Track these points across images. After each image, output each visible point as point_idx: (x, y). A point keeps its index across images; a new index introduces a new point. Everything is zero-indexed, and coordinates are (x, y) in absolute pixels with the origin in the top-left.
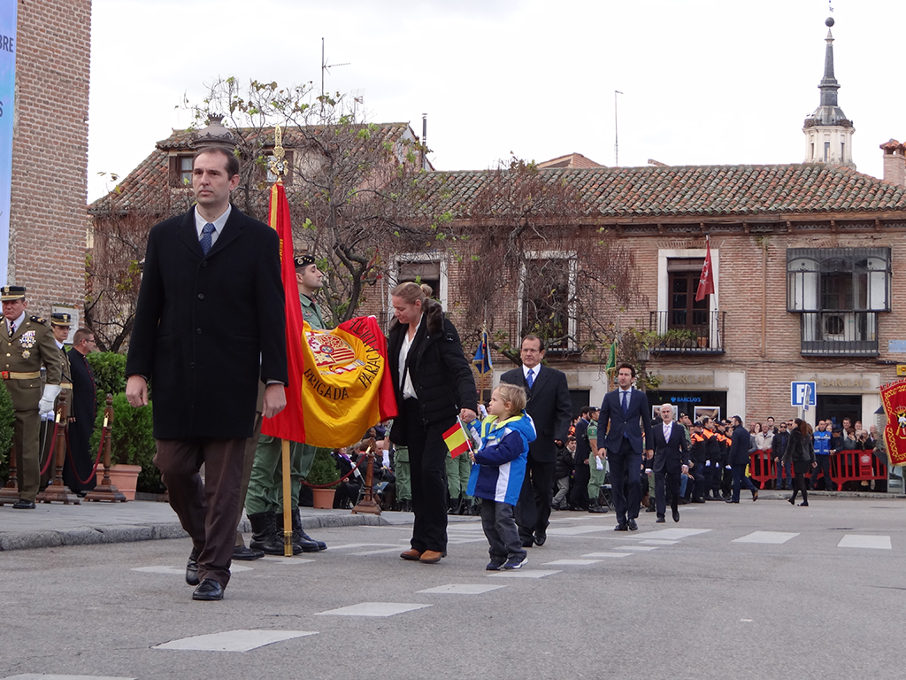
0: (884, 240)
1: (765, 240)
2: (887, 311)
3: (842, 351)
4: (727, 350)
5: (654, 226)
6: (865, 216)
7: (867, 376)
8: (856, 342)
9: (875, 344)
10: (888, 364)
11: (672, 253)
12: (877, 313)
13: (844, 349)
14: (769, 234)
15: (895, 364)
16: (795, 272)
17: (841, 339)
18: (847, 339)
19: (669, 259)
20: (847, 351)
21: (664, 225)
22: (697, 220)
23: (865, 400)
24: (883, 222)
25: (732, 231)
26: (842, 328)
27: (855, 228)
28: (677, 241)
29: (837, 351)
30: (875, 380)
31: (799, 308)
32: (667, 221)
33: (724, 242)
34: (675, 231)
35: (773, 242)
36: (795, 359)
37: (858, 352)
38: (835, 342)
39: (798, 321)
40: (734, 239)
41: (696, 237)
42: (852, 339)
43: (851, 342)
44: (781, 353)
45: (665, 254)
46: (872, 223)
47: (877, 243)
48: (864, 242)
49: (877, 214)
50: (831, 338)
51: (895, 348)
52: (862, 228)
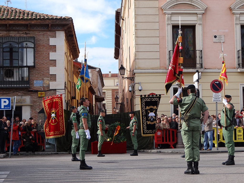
0: (32, 34)
2: (34, 67)
3: (13, 86)
6: (23, 22)
7: (24, 97)
8: (19, 81)
9: (28, 82)
10: (34, 91)
12: (29, 67)
13: (14, 85)
15: (37, 91)
17: (12, 80)
18: (15, 80)
20: (15, 86)
23: (23, 108)
24: (32, 26)
26: (13, 75)
27: (18, 28)
29: (10, 86)
30: (28, 99)
37: (20, 86)
38: (9, 81)
42: (18, 80)
43: (17, 81)
46: (26, 26)
47: (29, 35)
48: (22, 35)
49: (29, 22)
50: (8, 79)
51: (37, 84)
52: (21, 28)
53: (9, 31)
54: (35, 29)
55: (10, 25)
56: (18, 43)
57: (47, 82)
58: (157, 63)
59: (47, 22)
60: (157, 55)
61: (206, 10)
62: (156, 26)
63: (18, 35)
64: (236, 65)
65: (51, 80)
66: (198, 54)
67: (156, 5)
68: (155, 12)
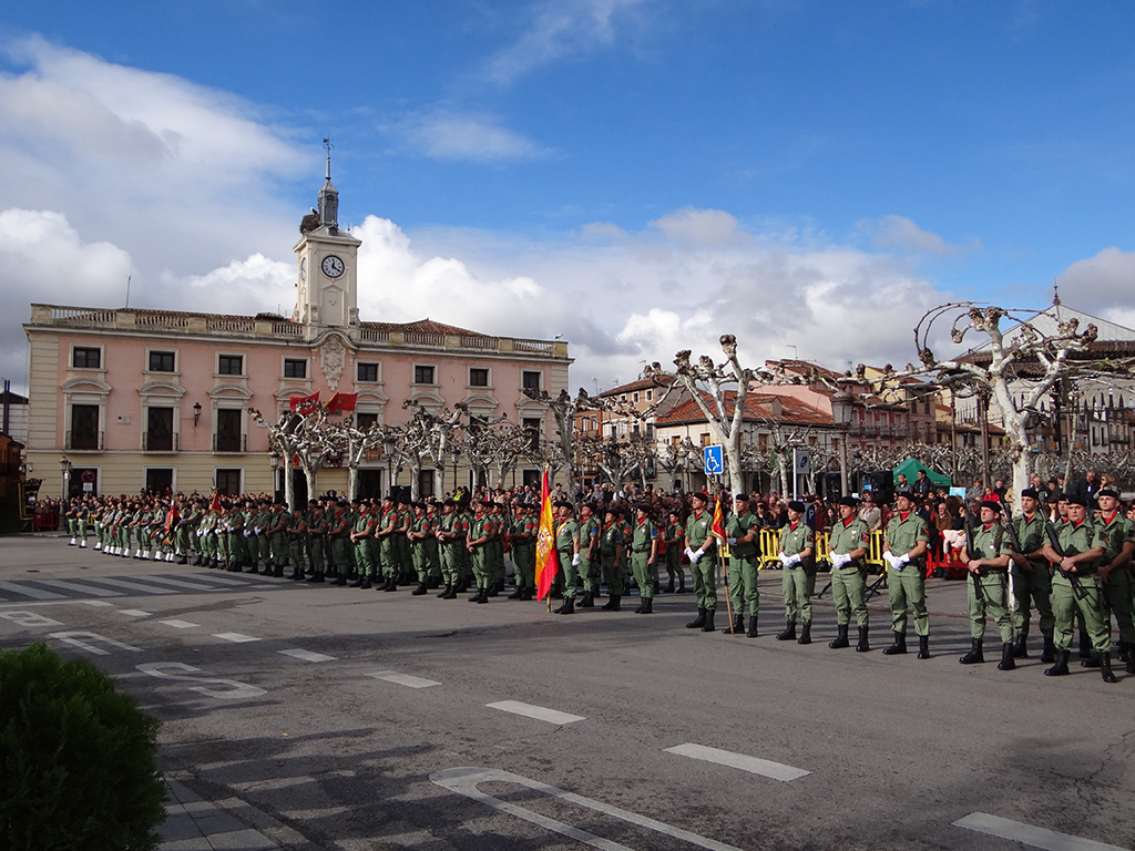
58: (52, 444)
60: (53, 435)
61: (110, 391)
62: (54, 405)
64: (141, 447)
66: (100, 435)
67: (55, 383)
68: (54, 390)
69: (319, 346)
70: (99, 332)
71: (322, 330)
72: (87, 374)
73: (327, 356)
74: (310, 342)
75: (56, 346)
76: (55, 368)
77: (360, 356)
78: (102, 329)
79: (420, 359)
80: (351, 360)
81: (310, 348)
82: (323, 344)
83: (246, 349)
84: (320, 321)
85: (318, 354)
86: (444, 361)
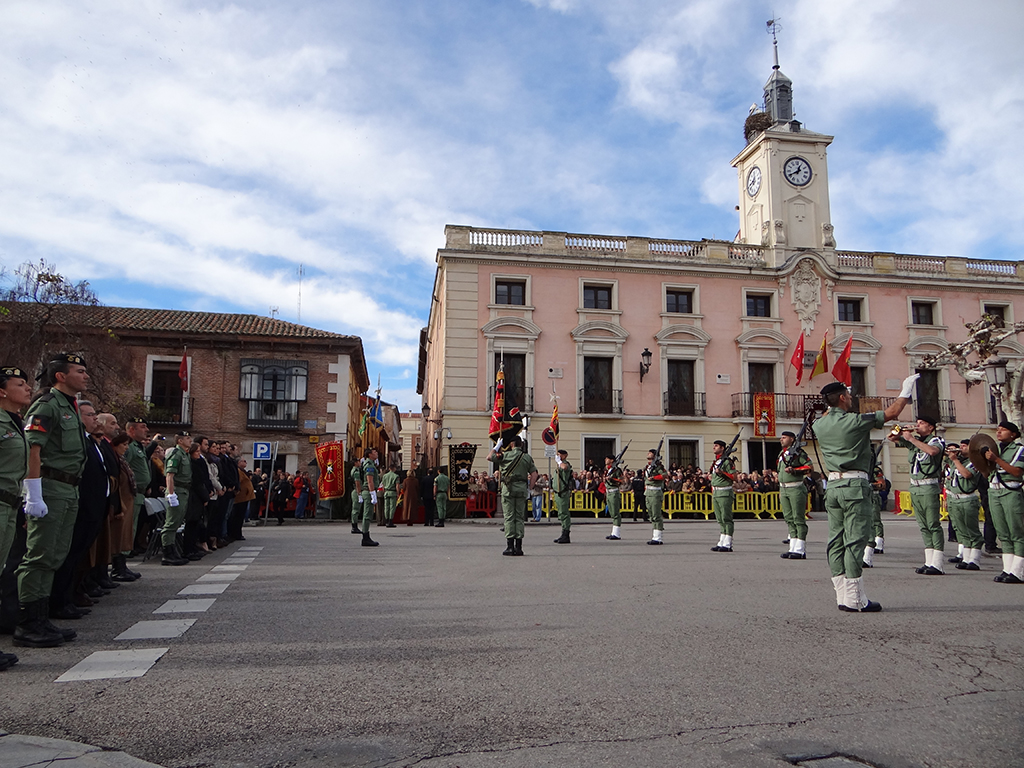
0: (304, 357)
1: (224, 354)
2: (305, 402)
3: (275, 426)
4: (194, 424)
5: (145, 339)
6: (294, 341)
7: (289, 443)
8: (284, 420)
9: (296, 422)
10: (304, 435)
11: (157, 358)
12: (298, 402)
14: (227, 349)
15: (308, 435)
16: (245, 374)
17: (275, 419)
18: (278, 419)
19: (154, 362)
20: (278, 426)
21: (153, 339)
22: (178, 336)
23: (288, 458)
24: (306, 346)
25: (201, 346)
26: (276, 411)
27: (286, 349)
28: (161, 350)
29: (271, 426)
30: (294, 445)
31: (248, 397)
32: (156, 335)
33: (195, 353)
34: (160, 343)
35: (230, 354)
36: (241, 431)
37: (285, 427)
38: (270, 420)
39: (245, 406)
40: (203, 351)
41: (175, 348)
42: (282, 419)
43: (281, 421)
44: (232, 426)
45: (151, 358)
46: (297, 346)
47: (300, 359)
48: (291, 358)
49: (302, 340)
50: (268, 417)
51: (309, 425)
52: (290, 349)
53: (274, 351)
54: (309, 350)
55: (275, 344)
56: (285, 369)
57: (323, 423)
58: (473, 403)
59: (326, 342)
60: (474, 392)
61: (539, 335)
62: (474, 353)
63: (285, 358)
64: (577, 409)
65: (328, 421)
66: (527, 392)
67: (475, 325)
68: (473, 334)
69: (788, 275)
70: (525, 259)
71: (790, 254)
72: (512, 313)
73: (799, 288)
74: (778, 270)
75: (474, 278)
76: (474, 306)
77: (839, 288)
78: (528, 255)
79: (917, 292)
80: (829, 293)
81: (777, 278)
82: (793, 272)
83: (699, 279)
84: (787, 242)
85: (787, 286)
86: (948, 294)
